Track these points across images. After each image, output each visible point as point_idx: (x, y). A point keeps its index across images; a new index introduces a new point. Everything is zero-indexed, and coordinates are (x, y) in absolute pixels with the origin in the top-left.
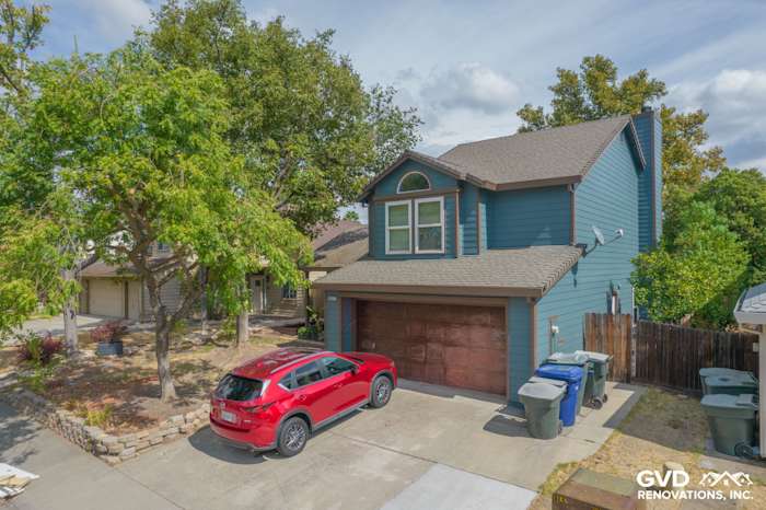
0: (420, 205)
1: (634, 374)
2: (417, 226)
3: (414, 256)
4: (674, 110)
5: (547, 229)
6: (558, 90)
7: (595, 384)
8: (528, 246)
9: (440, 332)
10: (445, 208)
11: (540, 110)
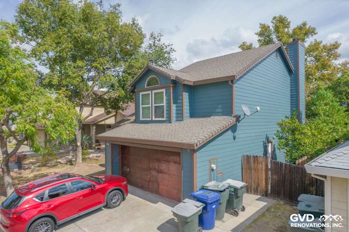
0: (155, 93)
1: (269, 192)
2: (154, 105)
3: (152, 122)
4: (321, 42)
5: (220, 106)
6: (260, 34)
7: (235, 201)
8: (209, 116)
9: (156, 165)
10: (166, 95)
11: (251, 45)
